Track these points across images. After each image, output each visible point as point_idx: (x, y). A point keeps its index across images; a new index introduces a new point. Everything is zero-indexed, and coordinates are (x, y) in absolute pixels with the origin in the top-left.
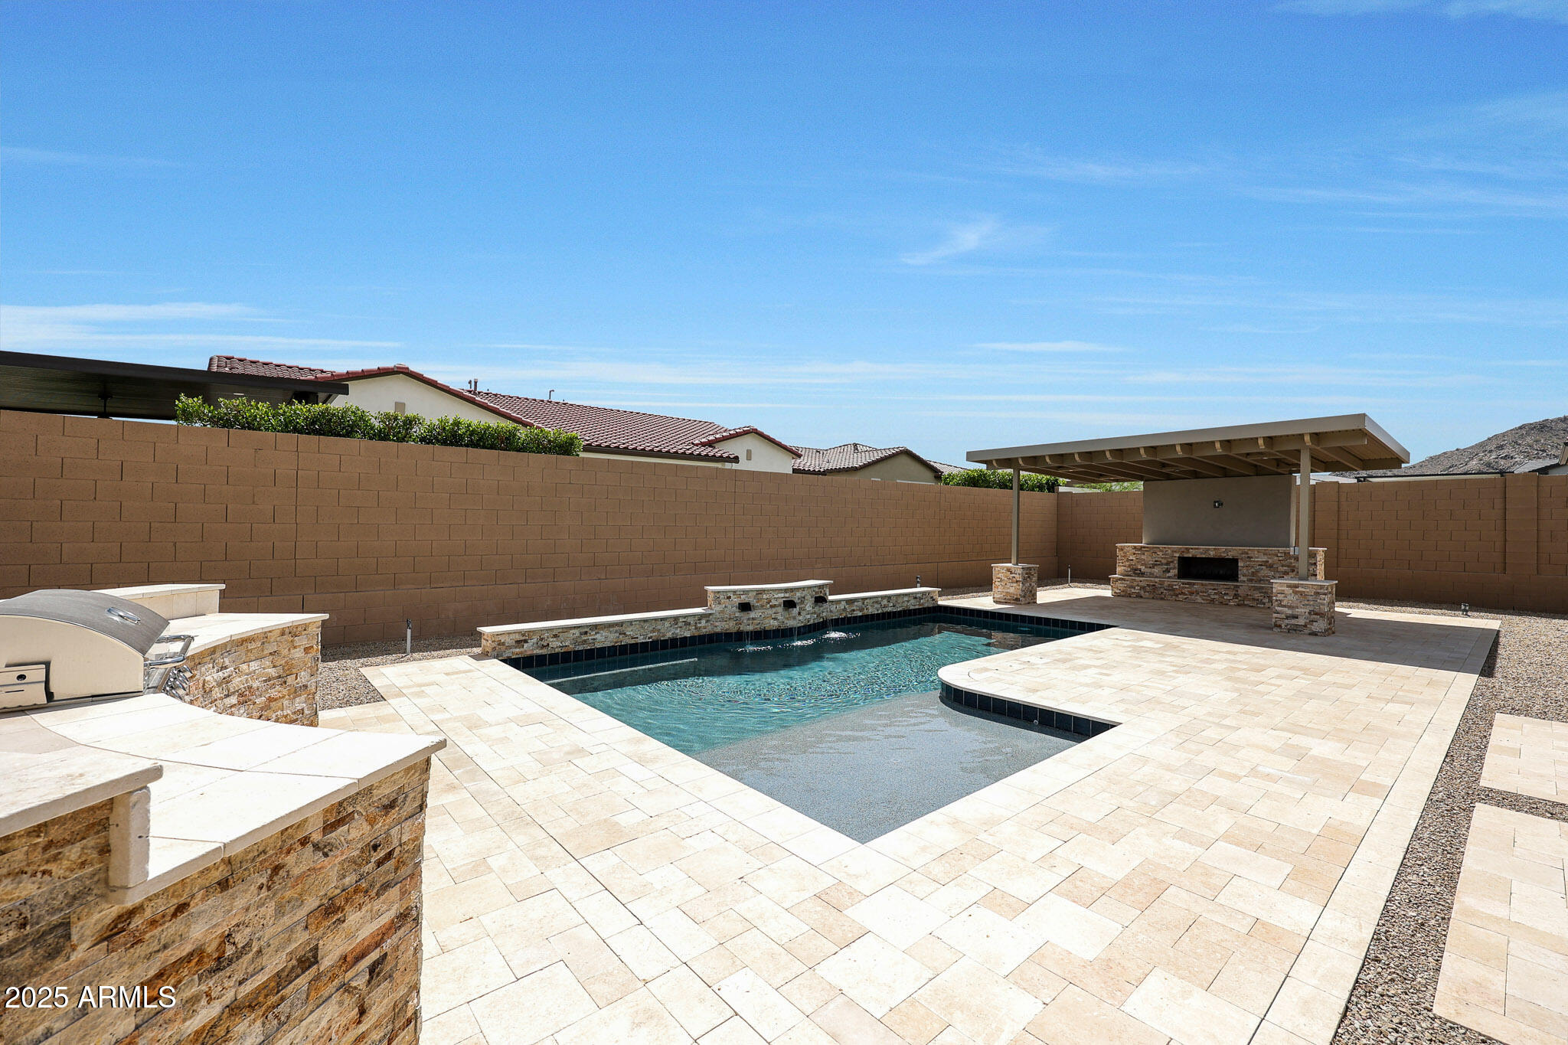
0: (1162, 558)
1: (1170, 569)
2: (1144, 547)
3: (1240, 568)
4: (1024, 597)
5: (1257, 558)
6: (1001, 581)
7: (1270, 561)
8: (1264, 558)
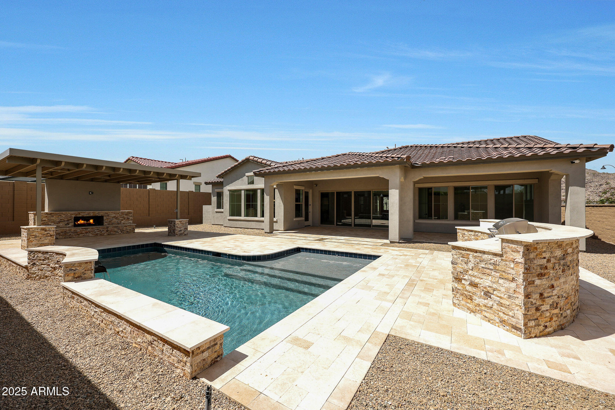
0: (65, 218)
1: (70, 223)
3: (104, 220)
5: (112, 215)
7: (116, 216)
8: (114, 215)
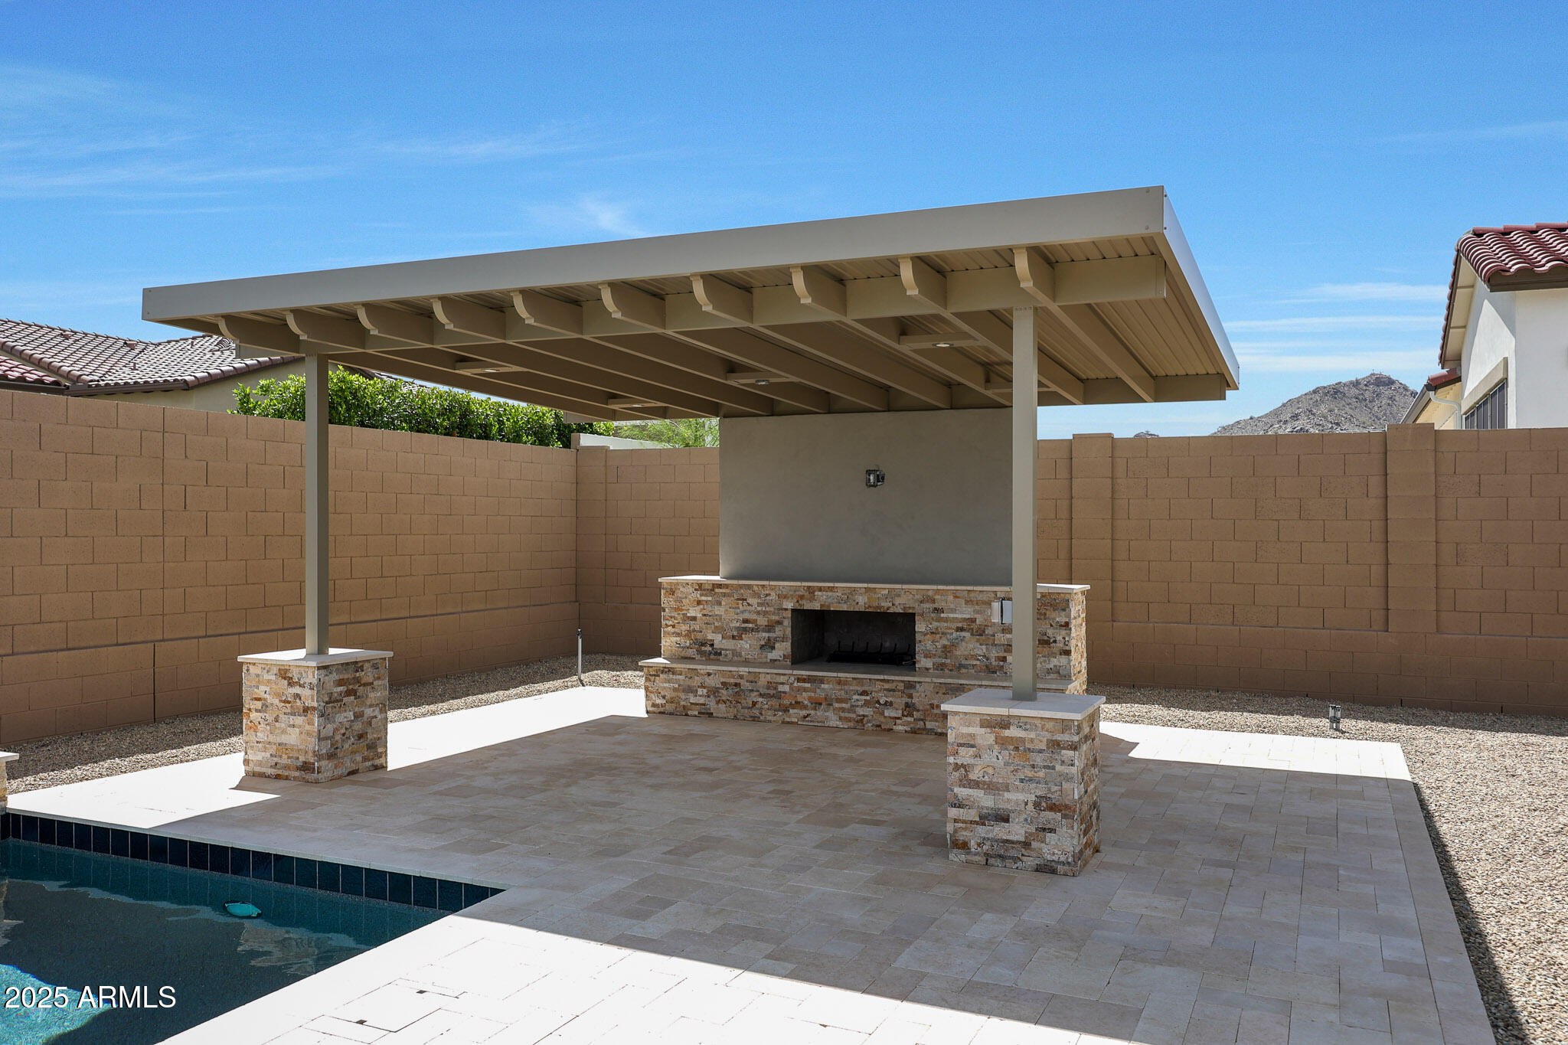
0: (758, 613)
1: (776, 641)
2: (720, 586)
3: (918, 637)
4: (331, 756)
5: (953, 611)
6: (265, 707)
8: (966, 612)
